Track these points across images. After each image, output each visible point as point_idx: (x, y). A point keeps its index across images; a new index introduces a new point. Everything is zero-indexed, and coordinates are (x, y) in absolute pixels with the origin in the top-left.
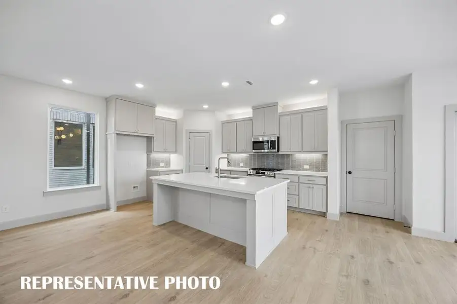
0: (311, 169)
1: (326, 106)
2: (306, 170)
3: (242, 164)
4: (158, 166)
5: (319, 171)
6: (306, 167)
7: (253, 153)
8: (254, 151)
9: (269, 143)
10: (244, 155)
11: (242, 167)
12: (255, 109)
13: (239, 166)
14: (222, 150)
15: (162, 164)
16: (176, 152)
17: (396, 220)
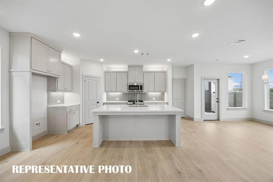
0: (156, 100)
1: (166, 71)
2: (154, 100)
3: (117, 99)
4: (56, 103)
5: (160, 100)
6: (154, 99)
7: (128, 92)
8: (129, 91)
9: (140, 87)
10: (119, 93)
11: (117, 100)
12: (129, 67)
13: (115, 100)
14: (105, 90)
15: (59, 101)
16: (71, 91)
17: (185, 117)
